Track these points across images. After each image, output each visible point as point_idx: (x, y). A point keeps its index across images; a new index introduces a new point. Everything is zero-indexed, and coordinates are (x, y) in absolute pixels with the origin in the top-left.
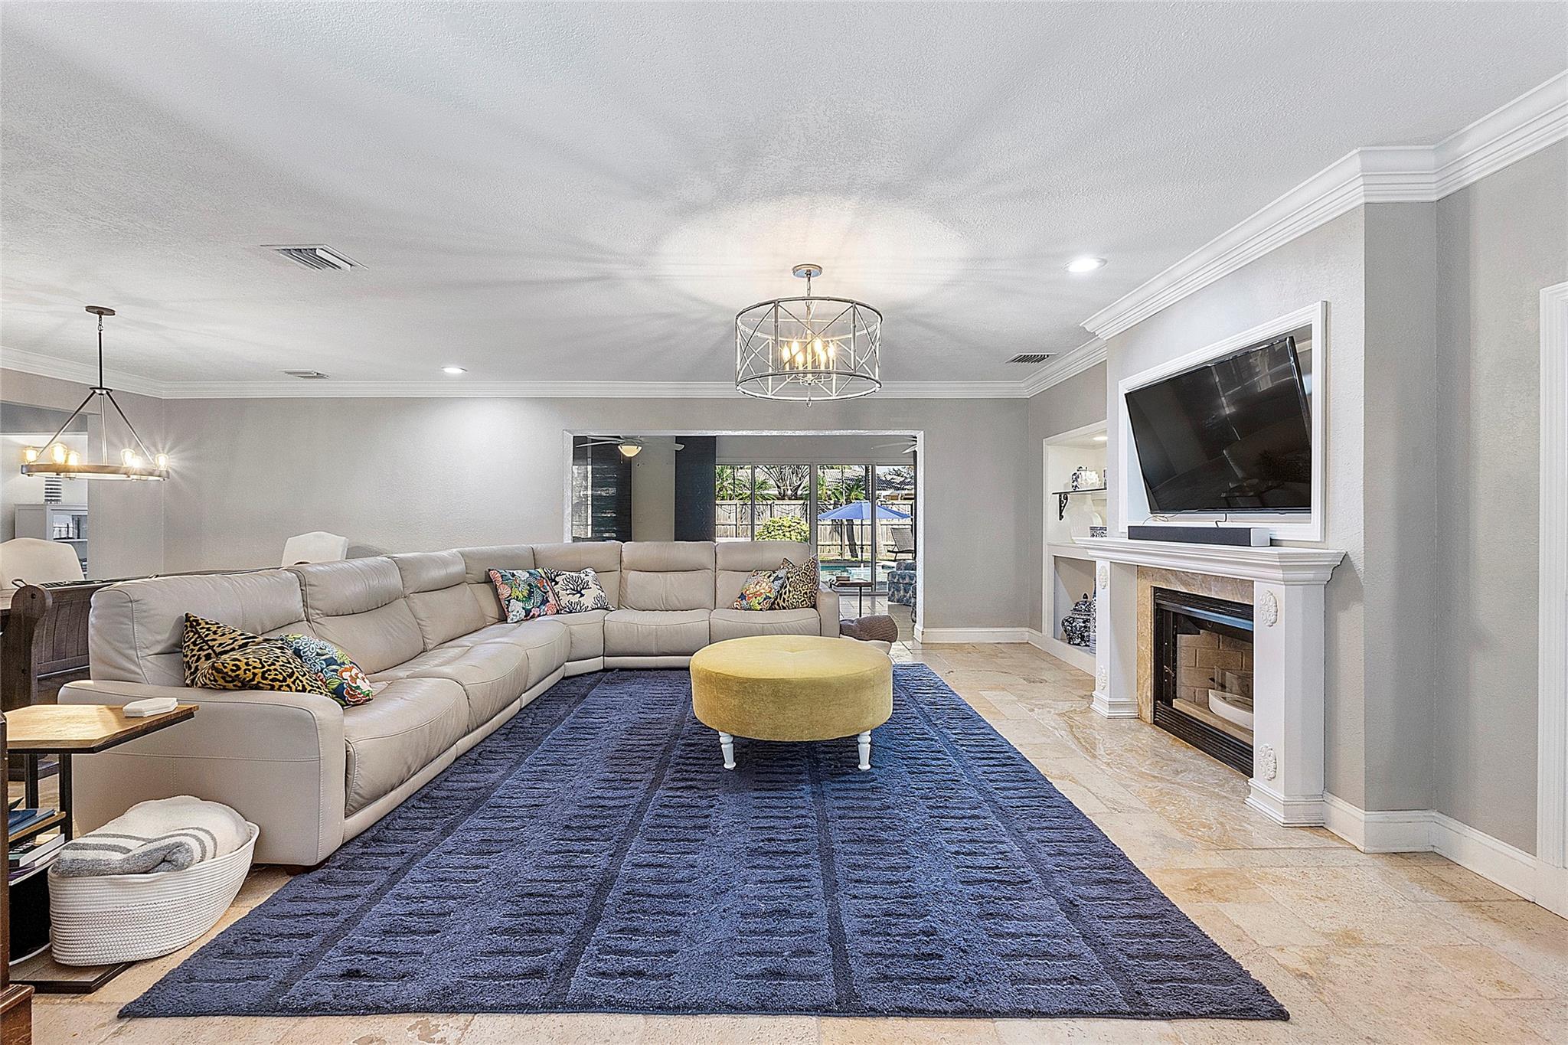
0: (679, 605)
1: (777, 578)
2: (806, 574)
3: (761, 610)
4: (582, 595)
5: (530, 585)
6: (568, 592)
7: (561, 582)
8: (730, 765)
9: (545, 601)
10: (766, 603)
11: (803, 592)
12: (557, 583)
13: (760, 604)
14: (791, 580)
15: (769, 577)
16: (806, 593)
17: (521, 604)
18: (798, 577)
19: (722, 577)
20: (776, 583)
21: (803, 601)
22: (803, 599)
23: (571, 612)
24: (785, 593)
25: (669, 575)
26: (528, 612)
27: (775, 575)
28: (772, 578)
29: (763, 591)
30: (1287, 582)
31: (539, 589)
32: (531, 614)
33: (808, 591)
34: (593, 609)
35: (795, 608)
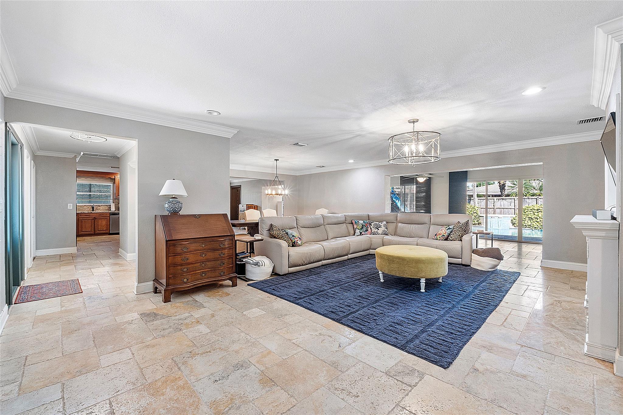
0: (413, 235)
1: (449, 229)
2: (461, 228)
3: (440, 240)
4: (378, 230)
5: (363, 225)
6: (374, 228)
7: (373, 225)
8: (382, 281)
9: (367, 230)
10: (442, 238)
11: (458, 234)
12: (371, 225)
13: (439, 238)
14: (455, 229)
15: (446, 228)
16: (459, 235)
17: (359, 231)
18: (457, 229)
20: (448, 230)
21: (457, 238)
22: (457, 237)
23: (374, 234)
24: (452, 235)
25: (412, 225)
26: (361, 233)
27: (449, 227)
28: (447, 228)
29: (442, 233)
31: (366, 226)
32: (362, 234)
33: (460, 234)
34: (382, 234)
35: (455, 241)
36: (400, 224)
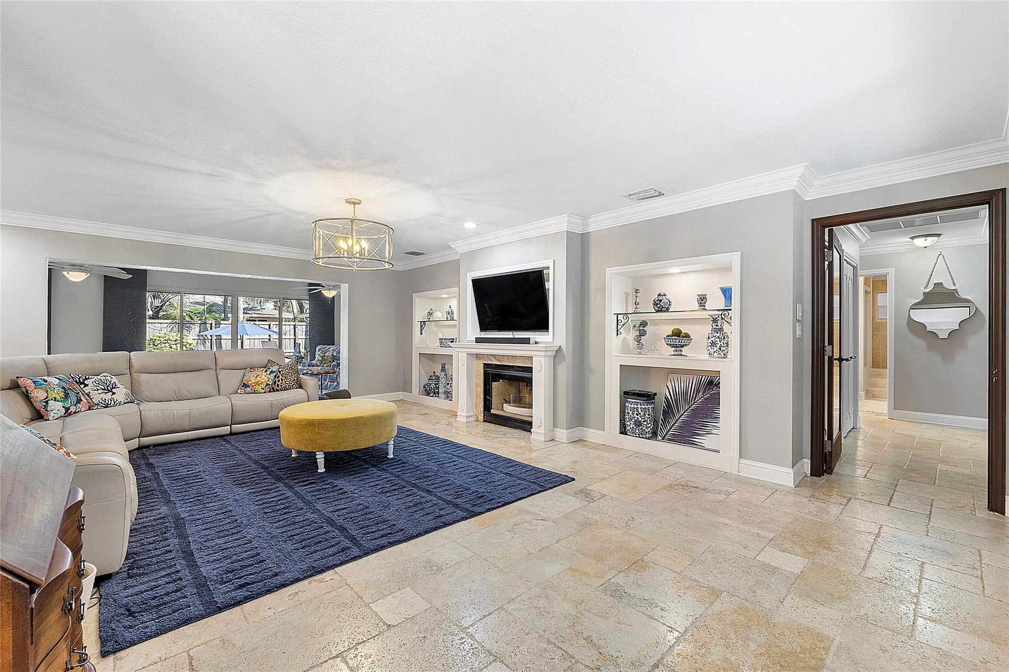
0: (190, 396)
1: (272, 372)
2: (292, 368)
3: (265, 392)
4: (114, 394)
5: (63, 388)
6: (100, 391)
7: (91, 385)
8: (321, 470)
9: (79, 401)
10: (268, 388)
11: (292, 379)
12: (86, 385)
13: (263, 389)
14: (282, 372)
15: (266, 371)
16: (294, 380)
17: (61, 404)
18: (287, 370)
19: (223, 374)
20: (272, 375)
21: (293, 385)
22: (293, 383)
23: (107, 407)
24: (279, 381)
25: (178, 375)
26: (67, 409)
27: (270, 370)
28: (268, 372)
29: (263, 381)
30: (545, 356)
31: (72, 391)
32: (70, 411)
33: (295, 379)
34: (125, 403)
35: (287, 389)
36: (144, 377)
